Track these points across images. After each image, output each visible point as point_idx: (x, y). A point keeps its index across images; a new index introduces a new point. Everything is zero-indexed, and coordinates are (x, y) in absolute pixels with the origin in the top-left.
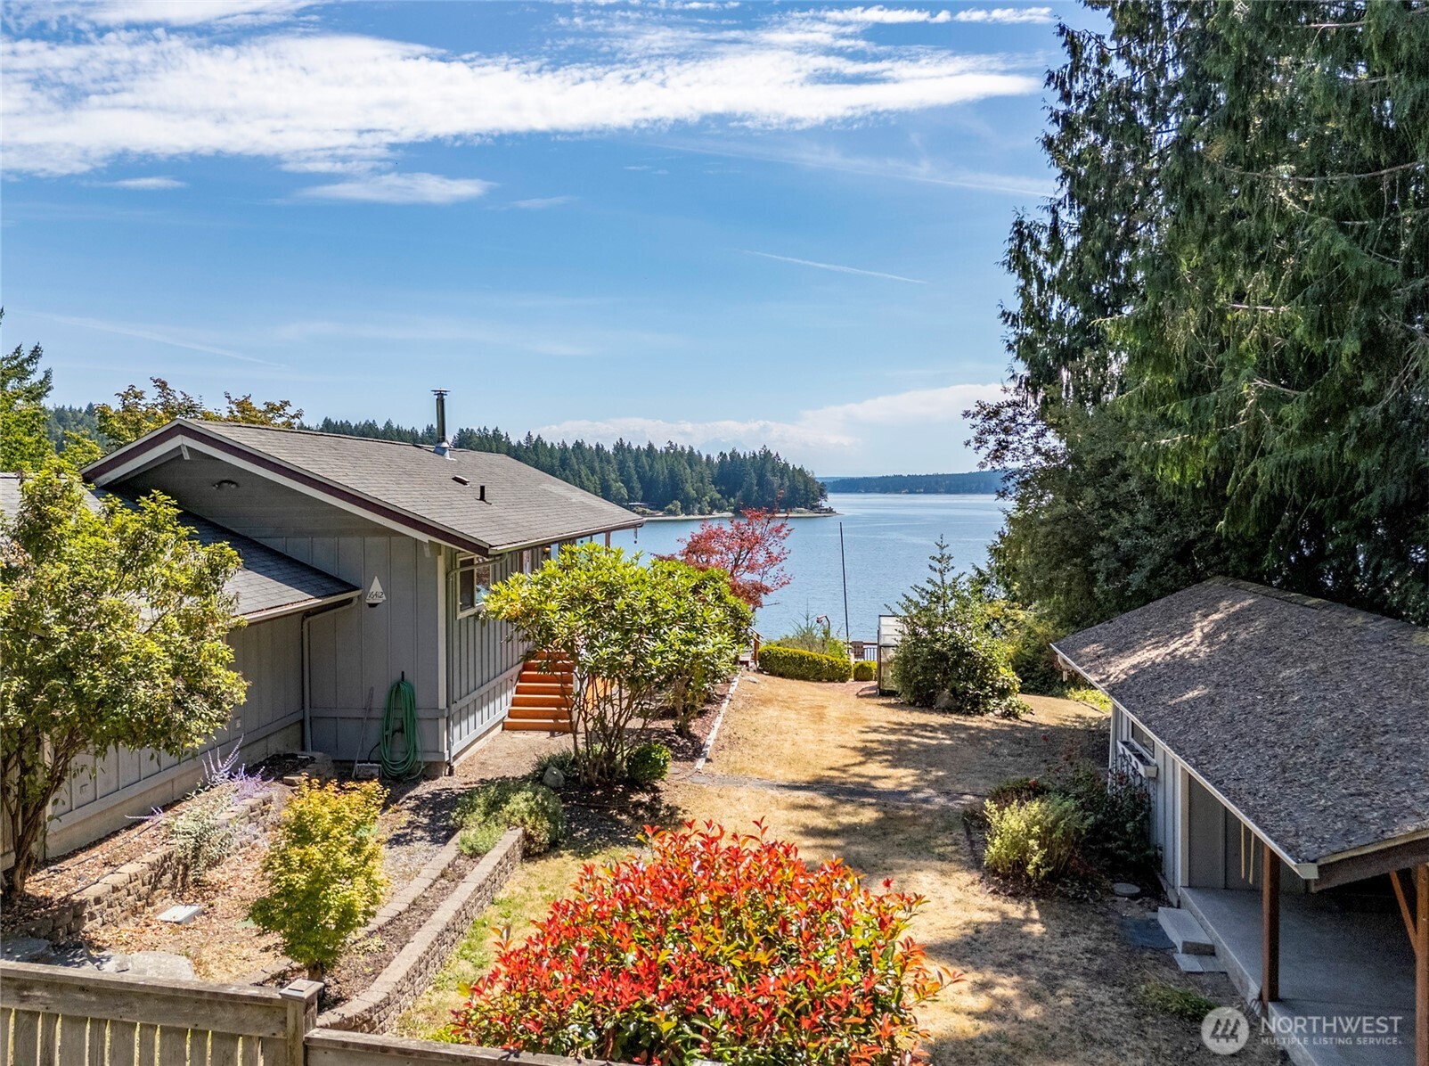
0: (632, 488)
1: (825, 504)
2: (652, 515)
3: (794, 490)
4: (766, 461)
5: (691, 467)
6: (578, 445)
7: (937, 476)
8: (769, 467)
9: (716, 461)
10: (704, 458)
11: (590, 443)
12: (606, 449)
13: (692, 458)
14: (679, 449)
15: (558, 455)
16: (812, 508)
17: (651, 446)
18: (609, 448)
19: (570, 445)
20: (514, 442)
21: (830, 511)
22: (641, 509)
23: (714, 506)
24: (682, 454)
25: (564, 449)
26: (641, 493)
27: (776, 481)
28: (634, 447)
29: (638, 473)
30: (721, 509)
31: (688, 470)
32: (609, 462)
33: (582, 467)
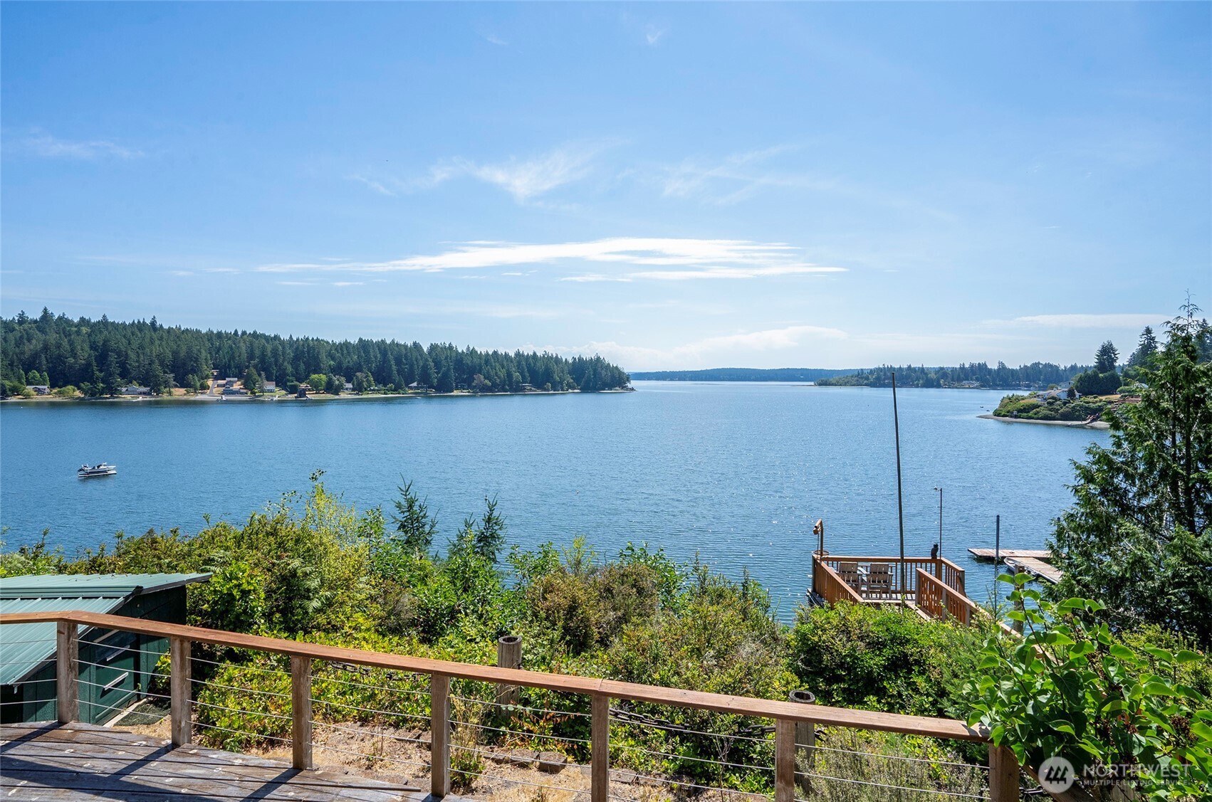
0: (525, 376)
1: (629, 385)
2: (535, 391)
3: (613, 377)
4: (597, 363)
5: (557, 364)
6: (495, 353)
7: (685, 372)
8: (599, 365)
9: (570, 362)
10: (564, 360)
11: (501, 351)
12: (510, 355)
13: (557, 360)
14: (550, 355)
15: (484, 358)
16: (623, 388)
17: (535, 353)
18: (512, 354)
19: (490, 353)
20: (460, 351)
21: (632, 389)
22: (529, 388)
23: (570, 386)
24: (552, 358)
25: (487, 354)
26: (529, 379)
27: (603, 373)
28: (526, 354)
29: (528, 367)
30: (574, 388)
31: (555, 366)
32: (512, 362)
33: (497, 364)
